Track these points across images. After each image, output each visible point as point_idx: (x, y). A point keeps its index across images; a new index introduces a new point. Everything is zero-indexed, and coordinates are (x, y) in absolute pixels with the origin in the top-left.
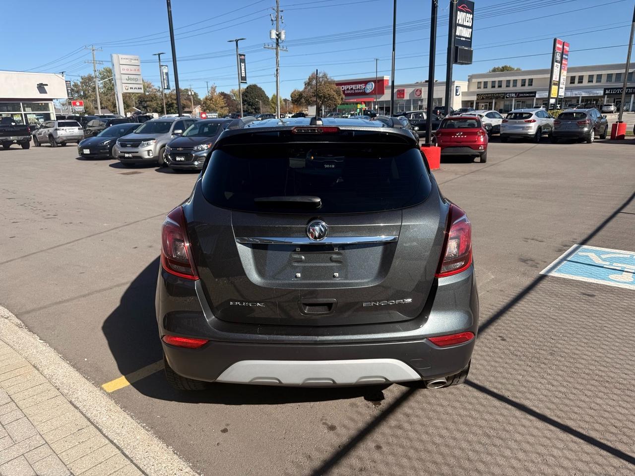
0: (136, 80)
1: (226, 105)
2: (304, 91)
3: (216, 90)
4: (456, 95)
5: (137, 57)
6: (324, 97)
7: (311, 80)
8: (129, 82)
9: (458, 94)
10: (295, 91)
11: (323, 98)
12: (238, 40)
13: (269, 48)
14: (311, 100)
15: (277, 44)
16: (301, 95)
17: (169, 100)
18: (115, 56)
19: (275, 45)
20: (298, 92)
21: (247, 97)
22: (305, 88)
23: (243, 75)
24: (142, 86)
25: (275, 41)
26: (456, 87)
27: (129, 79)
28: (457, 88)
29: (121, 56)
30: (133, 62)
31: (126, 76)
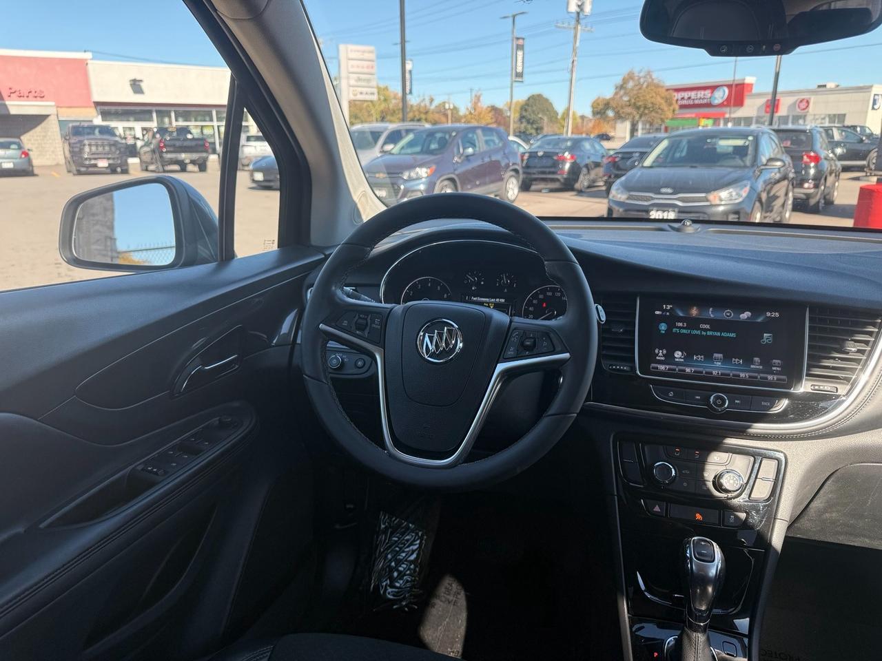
0: (369, 80)
1: (493, 120)
2: (613, 99)
3: (481, 98)
4: (873, 108)
5: (372, 48)
6: (645, 108)
7: (625, 81)
8: (359, 83)
9: (876, 107)
10: (599, 98)
11: (642, 109)
12: (517, 15)
13: (564, 28)
14: (623, 113)
15: (578, 21)
16: (607, 105)
17: (417, 113)
18: (342, 47)
19: (573, 22)
20: (604, 99)
21: (526, 110)
22: (616, 94)
23: (519, 69)
24: (375, 91)
25: (575, 15)
26: (875, 95)
27: (359, 79)
28: (876, 97)
29: (351, 47)
30: (367, 56)
31: (355, 76)
